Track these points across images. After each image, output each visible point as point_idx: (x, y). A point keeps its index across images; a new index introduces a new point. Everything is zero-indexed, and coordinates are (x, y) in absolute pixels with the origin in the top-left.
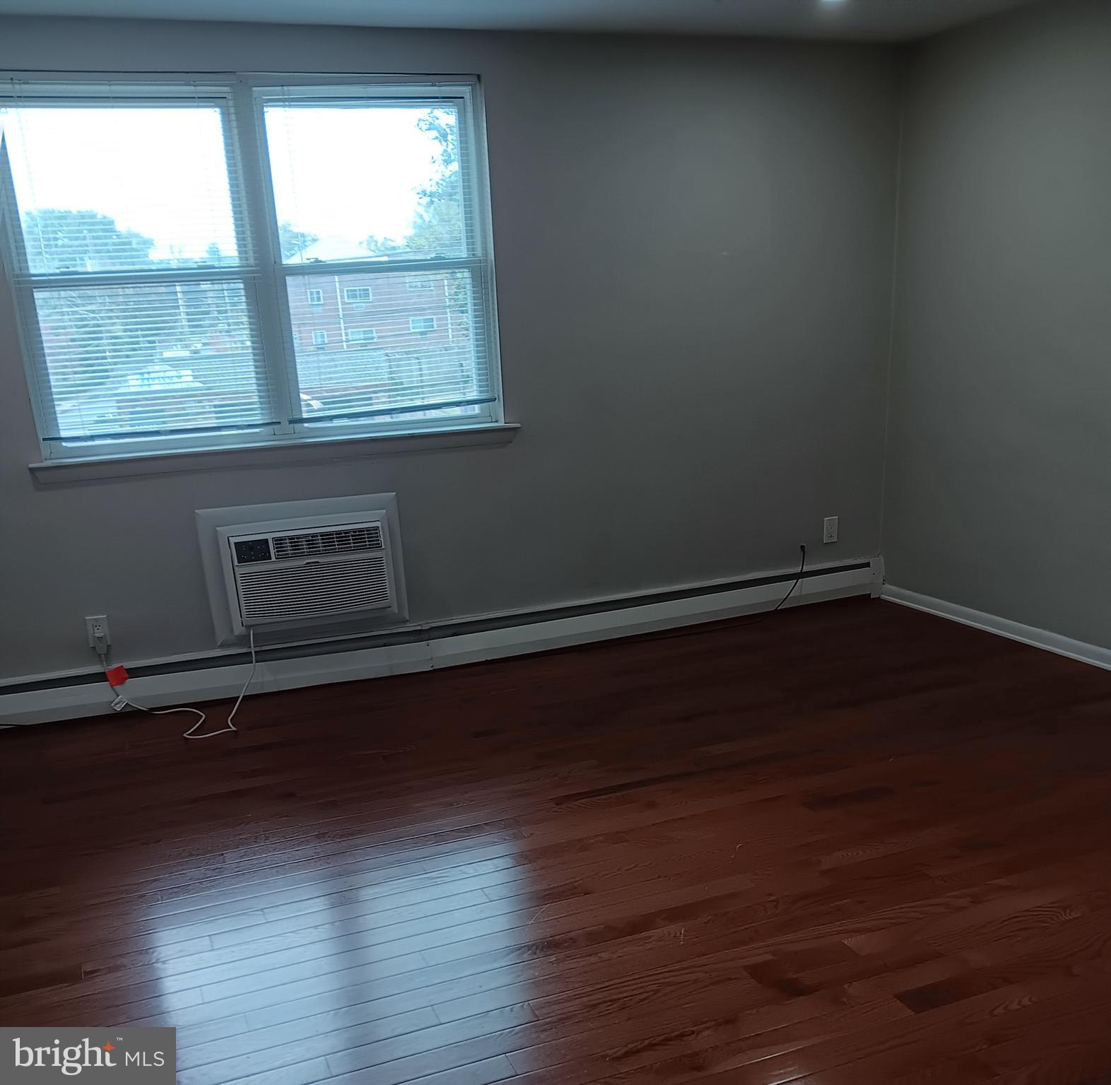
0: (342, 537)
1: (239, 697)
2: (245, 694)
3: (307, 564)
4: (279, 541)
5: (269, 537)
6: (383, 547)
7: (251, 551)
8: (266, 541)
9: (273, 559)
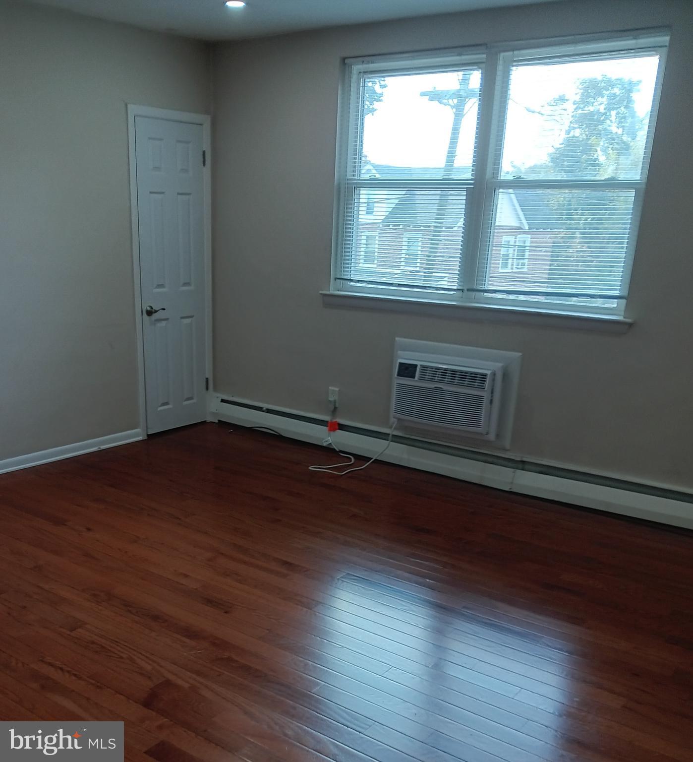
0: (464, 375)
1: (372, 459)
2: (377, 458)
3: (436, 387)
4: (424, 368)
5: (419, 363)
6: (486, 389)
7: (407, 370)
8: (416, 366)
9: (416, 378)
